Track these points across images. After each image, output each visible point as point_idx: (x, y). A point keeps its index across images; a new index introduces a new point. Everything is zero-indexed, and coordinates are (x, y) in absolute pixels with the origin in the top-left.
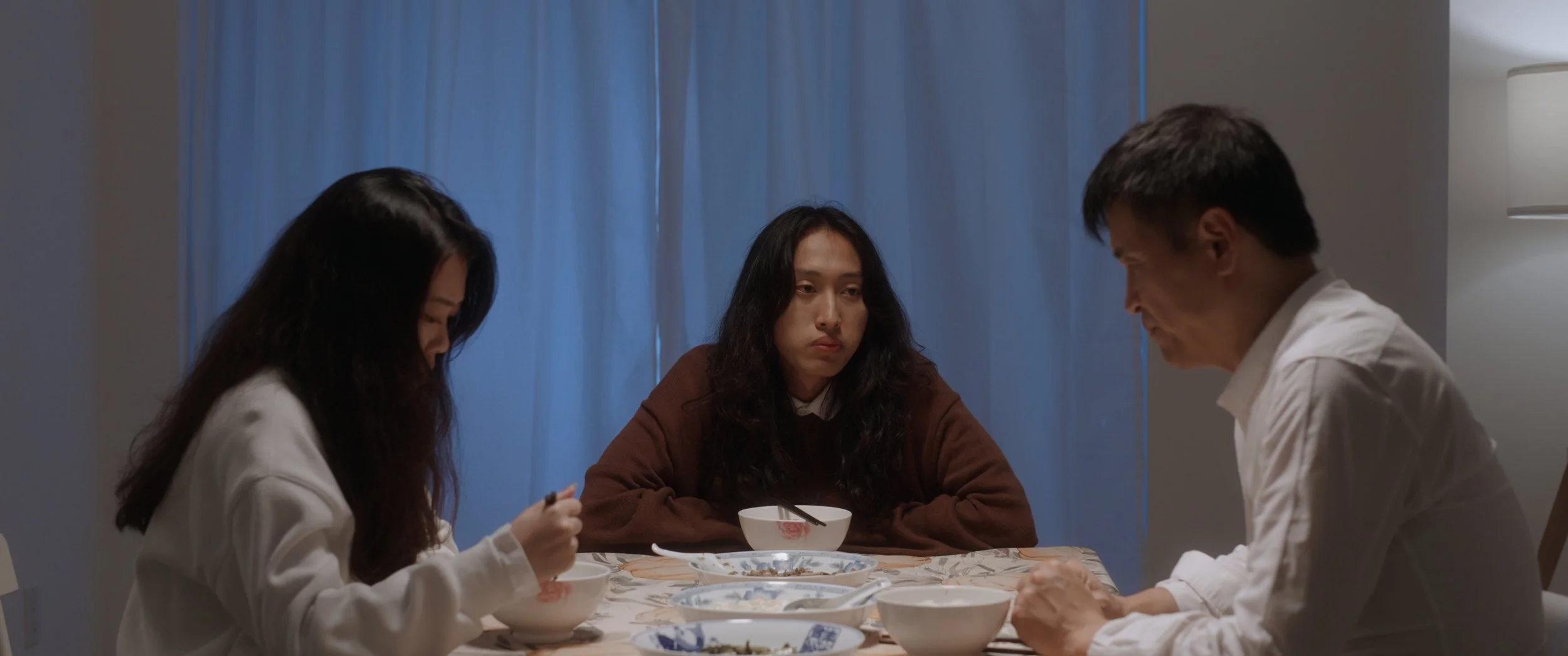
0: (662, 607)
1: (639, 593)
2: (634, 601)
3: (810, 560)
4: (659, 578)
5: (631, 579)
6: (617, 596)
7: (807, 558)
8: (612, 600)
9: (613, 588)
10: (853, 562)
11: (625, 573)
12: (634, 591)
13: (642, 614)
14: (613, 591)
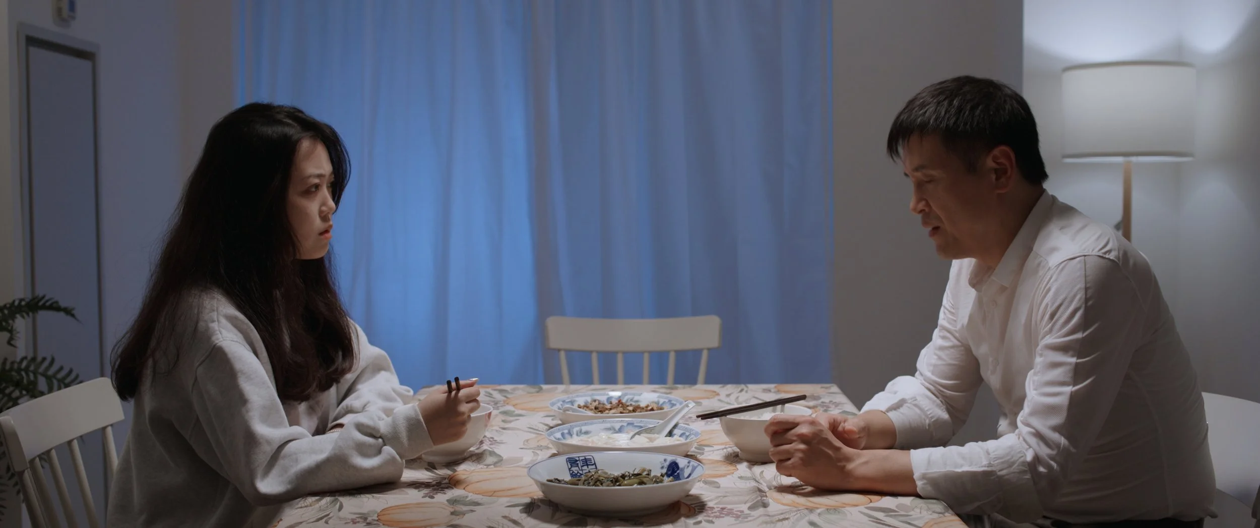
0: (541, 434)
1: (521, 423)
2: (518, 429)
3: (633, 398)
4: (534, 410)
5: (514, 412)
6: (507, 426)
7: (631, 397)
8: (504, 429)
9: (503, 419)
10: (667, 401)
11: (509, 408)
12: (517, 421)
13: (527, 441)
14: (503, 421)
